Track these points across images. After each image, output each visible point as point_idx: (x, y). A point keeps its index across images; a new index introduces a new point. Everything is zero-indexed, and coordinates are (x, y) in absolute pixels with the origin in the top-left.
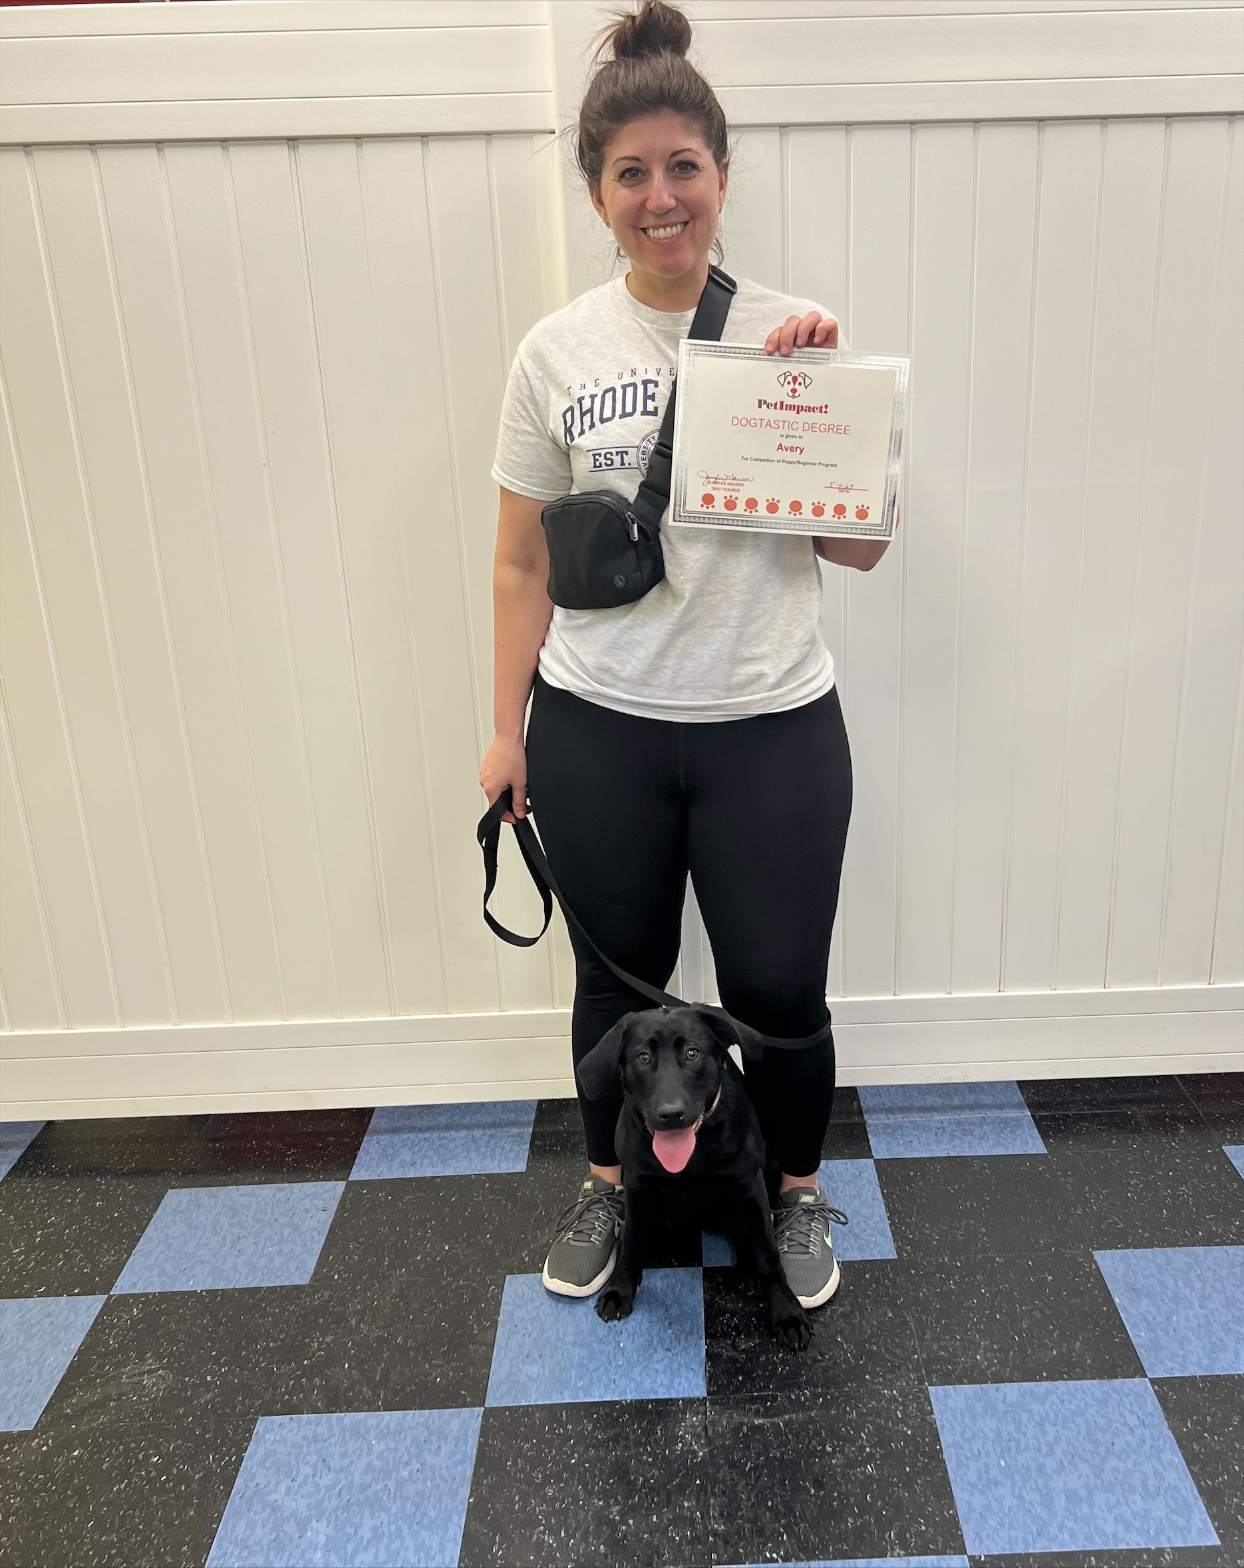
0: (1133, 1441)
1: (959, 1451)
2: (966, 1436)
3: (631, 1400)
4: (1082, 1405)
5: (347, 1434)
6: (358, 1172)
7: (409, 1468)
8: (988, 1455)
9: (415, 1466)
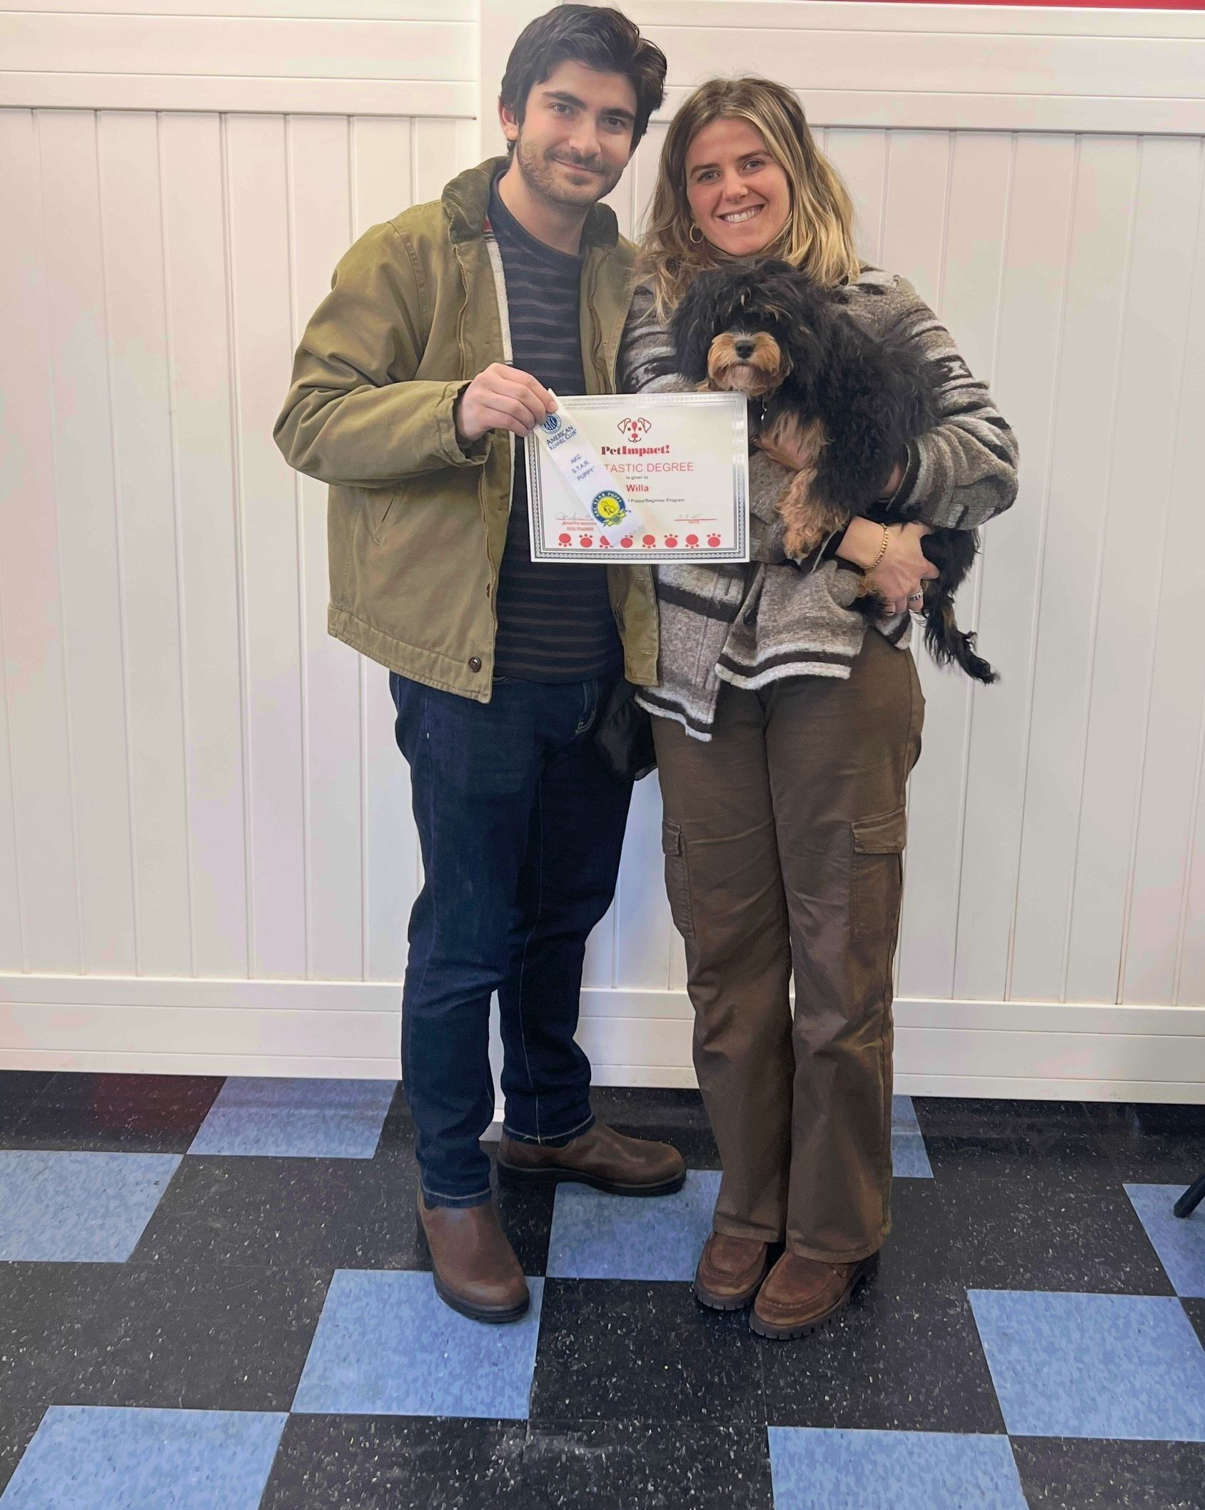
0: (982, 1505)
2: (802, 1485)
3: (447, 1418)
4: (933, 1461)
5: (140, 1431)
6: (198, 1145)
7: (198, 1474)
9: (206, 1471)
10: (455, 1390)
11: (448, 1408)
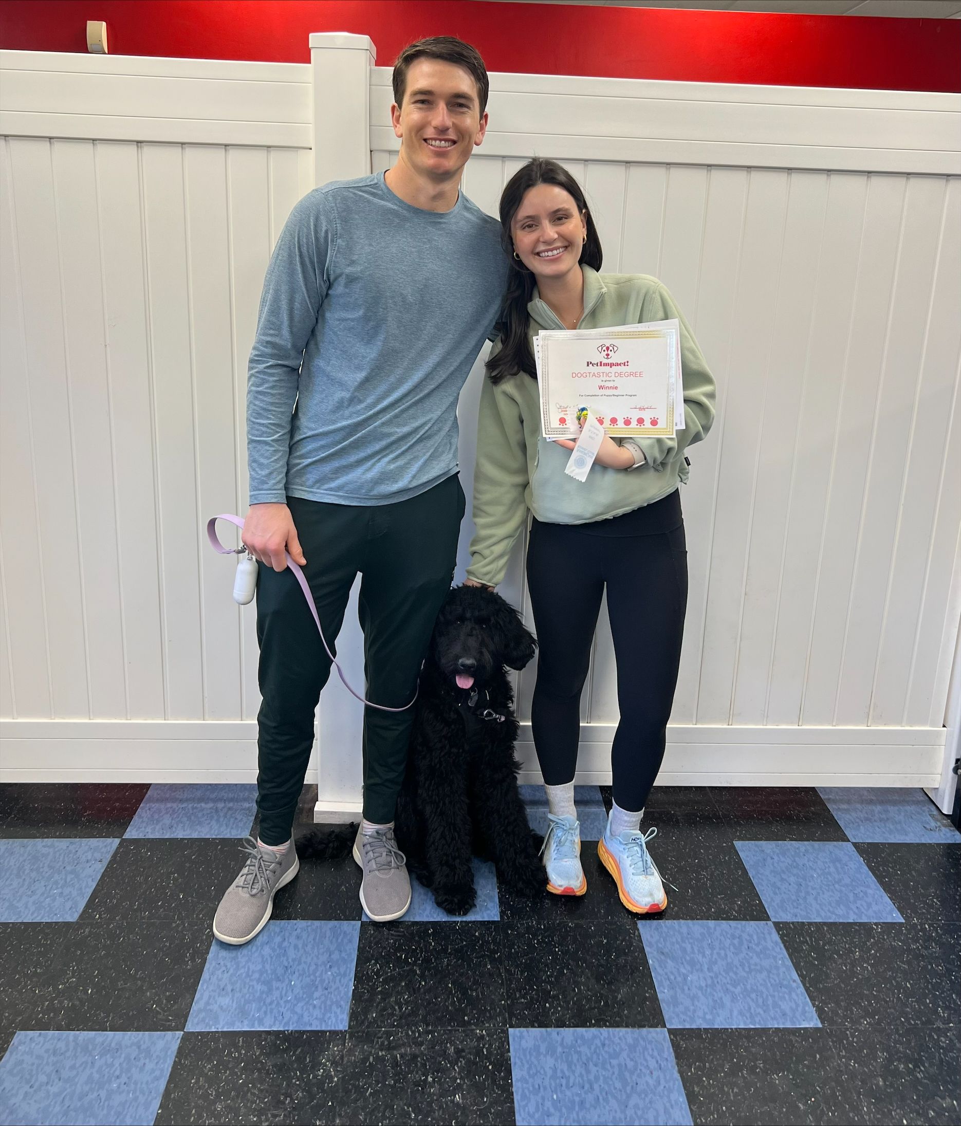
0: (651, 1082)
1: (525, 1085)
2: (531, 1072)
3: (292, 1031)
4: (618, 1049)
5: (79, 1050)
7: (118, 1081)
8: (545, 1088)
9: (124, 1079)
10: (298, 1009)
11: (293, 1024)
